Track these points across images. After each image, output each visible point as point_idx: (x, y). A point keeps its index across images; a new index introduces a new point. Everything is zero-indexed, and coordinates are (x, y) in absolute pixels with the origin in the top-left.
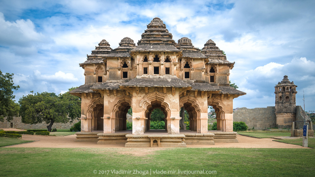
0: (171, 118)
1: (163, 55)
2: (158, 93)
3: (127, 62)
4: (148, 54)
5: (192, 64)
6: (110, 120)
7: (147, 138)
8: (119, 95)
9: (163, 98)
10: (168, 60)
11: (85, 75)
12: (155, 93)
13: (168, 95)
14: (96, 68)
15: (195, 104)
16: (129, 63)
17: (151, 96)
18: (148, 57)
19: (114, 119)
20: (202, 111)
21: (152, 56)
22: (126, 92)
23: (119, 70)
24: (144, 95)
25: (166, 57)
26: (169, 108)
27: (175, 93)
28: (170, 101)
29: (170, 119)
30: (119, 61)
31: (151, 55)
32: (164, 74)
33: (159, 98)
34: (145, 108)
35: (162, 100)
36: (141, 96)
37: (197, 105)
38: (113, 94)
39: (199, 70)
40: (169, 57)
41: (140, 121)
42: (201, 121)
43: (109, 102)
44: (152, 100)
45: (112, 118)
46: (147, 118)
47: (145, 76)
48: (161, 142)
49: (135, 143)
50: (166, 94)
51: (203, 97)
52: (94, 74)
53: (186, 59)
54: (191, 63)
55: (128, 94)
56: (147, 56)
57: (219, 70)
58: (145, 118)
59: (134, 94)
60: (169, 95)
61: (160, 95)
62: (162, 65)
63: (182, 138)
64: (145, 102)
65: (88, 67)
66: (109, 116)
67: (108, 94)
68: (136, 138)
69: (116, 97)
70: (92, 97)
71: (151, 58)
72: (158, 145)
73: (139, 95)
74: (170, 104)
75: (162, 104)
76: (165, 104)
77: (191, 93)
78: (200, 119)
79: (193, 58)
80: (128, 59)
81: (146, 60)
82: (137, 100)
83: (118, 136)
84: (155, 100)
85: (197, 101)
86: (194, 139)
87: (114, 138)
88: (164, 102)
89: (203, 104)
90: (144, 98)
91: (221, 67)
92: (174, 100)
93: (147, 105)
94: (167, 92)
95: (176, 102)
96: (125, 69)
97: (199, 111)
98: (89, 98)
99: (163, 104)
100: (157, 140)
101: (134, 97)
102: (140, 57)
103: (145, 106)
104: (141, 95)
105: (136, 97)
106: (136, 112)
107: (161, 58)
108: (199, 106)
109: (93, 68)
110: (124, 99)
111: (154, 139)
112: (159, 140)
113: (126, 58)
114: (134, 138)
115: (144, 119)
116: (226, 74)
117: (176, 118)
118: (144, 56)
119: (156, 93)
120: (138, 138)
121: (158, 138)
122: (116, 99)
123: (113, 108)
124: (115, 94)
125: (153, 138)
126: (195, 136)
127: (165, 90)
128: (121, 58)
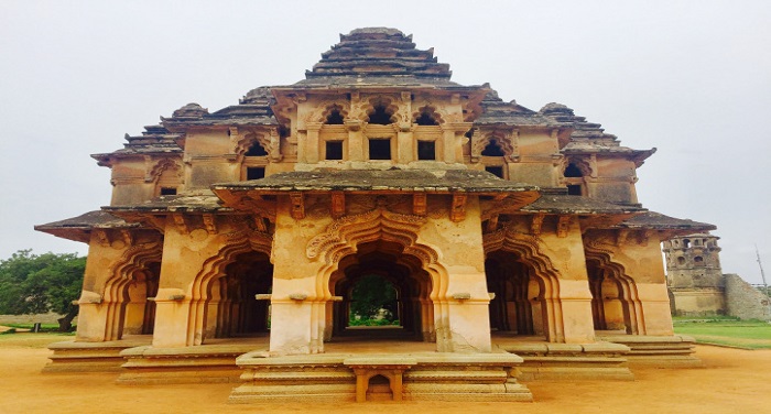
0: (449, 294)
1: (409, 104)
2: (387, 215)
3: (263, 141)
4: (345, 101)
5: (513, 144)
6: (185, 306)
7: (340, 367)
8: (227, 231)
9: (413, 229)
10: (426, 119)
11: (113, 183)
12: (375, 215)
13: (432, 220)
14: (155, 167)
15: (535, 254)
16: (270, 142)
17: (361, 224)
18: (344, 109)
19: (200, 301)
20: (565, 275)
21: (360, 105)
22: (254, 222)
23: (232, 161)
24: (327, 221)
25: (420, 109)
26: (436, 263)
27: (464, 215)
28: (443, 239)
29: (445, 299)
30: (232, 137)
31: (357, 102)
32: (414, 160)
33: (395, 230)
34: (331, 264)
35: (406, 238)
36: (312, 226)
37: (543, 258)
38: (203, 227)
39: (540, 159)
40: (433, 109)
41: (307, 308)
42: (563, 304)
43: (185, 250)
44: (363, 237)
45: (192, 301)
46: (340, 298)
47: (334, 164)
48: (406, 380)
49: (282, 388)
50: (424, 216)
51: (563, 234)
52: (147, 182)
53: (491, 132)
54: (508, 141)
55: (261, 226)
56: (341, 107)
57: (600, 169)
58: (329, 296)
59: (283, 219)
60: (437, 222)
61: (397, 221)
62: (405, 131)
63: (507, 367)
64: (332, 245)
65: (124, 165)
66: (180, 292)
67: (183, 228)
68: (285, 368)
69: (212, 236)
70: (128, 241)
71: (356, 112)
72: (391, 392)
73: (303, 222)
74: (443, 250)
75: (406, 251)
76: (421, 251)
77: (513, 224)
78: (559, 300)
79: (517, 127)
80: (268, 131)
81: (335, 118)
82: (295, 239)
83: (211, 356)
84: (375, 237)
85: (542, 246)
86: (541, 362)
87: (192, 363)
88: (416, 244)
89: (565, 253)
90: (326, 231)
91: (605, 163)
92: (461, 237)
93: (341, 255)
94: (427, 212)
95: (471, 243)
96: (256, 161)
97: (552, 274)
98: (118, 244)
99: (411, 249)
100: (390, 376)
101: (280, 227)
102: (313, 109)
103: (331, 257)
104: (313, 223)
105: (289, 227)
106: (289, 276)
107: (399, 112)
108: (553, 261)
109: (145, 167)
110: (248, 241)
111: (375, 373)
112: (399, 377)
113: (261, 127)
114: (273, 368)
115: (329, 302)
116: (624, 179)
117: (473, 295)
118: (328, 108)
119: (381, 216)
120: (296, 368)
121: (392, 368)
122: (213, 242)
123: (199, 268)
124: (210, 228)
125: (367, 368)
126: (546, 354)
127: (421, 205)
128: (240, 128)
